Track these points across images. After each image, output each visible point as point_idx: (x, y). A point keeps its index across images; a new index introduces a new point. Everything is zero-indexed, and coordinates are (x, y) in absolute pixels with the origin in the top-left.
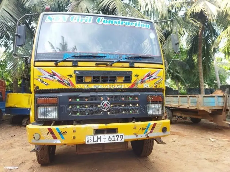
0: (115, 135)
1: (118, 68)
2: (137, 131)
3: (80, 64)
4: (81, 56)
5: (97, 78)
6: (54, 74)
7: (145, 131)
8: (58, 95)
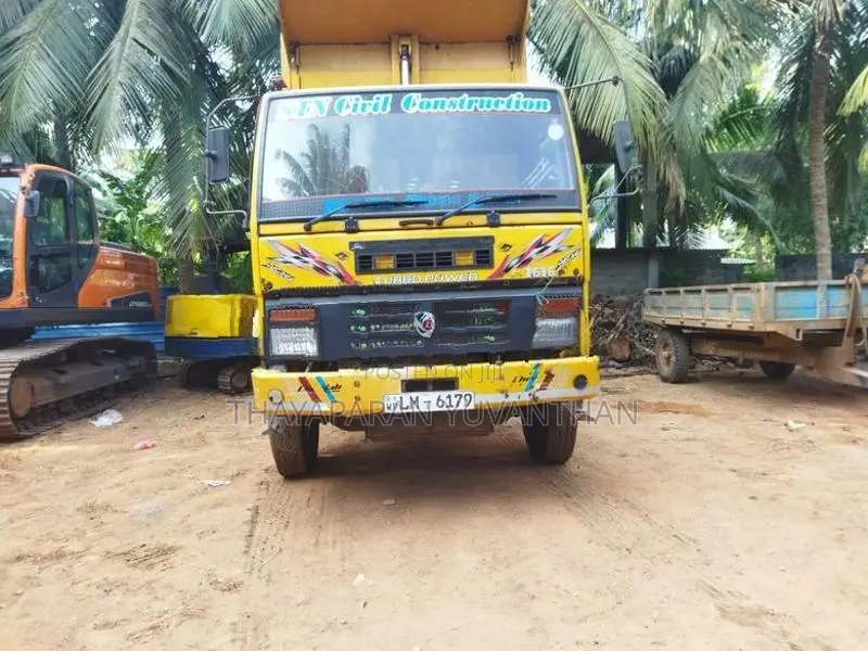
0: (452, 393)
1: (457, 229)
2: (506, 384)
3: (363, 224)
4: (364, 206)
5: (409, 257)
6: (305, 253)
7: (525, 384)
8: (318, 302)
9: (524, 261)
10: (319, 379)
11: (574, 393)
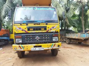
0: (41, 48)
1: (42, 25)
2: (48, 46)
3: (29, 24)
4: (29, 22)
5: (35, 29)
6: (20, 28)
7: (51, 46)
9: (51, 29)
10: (22, 46)
11: (58, 47)
